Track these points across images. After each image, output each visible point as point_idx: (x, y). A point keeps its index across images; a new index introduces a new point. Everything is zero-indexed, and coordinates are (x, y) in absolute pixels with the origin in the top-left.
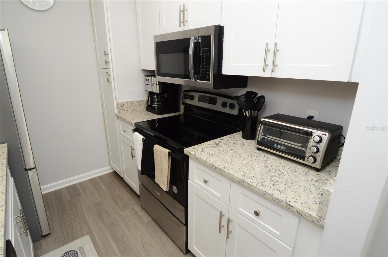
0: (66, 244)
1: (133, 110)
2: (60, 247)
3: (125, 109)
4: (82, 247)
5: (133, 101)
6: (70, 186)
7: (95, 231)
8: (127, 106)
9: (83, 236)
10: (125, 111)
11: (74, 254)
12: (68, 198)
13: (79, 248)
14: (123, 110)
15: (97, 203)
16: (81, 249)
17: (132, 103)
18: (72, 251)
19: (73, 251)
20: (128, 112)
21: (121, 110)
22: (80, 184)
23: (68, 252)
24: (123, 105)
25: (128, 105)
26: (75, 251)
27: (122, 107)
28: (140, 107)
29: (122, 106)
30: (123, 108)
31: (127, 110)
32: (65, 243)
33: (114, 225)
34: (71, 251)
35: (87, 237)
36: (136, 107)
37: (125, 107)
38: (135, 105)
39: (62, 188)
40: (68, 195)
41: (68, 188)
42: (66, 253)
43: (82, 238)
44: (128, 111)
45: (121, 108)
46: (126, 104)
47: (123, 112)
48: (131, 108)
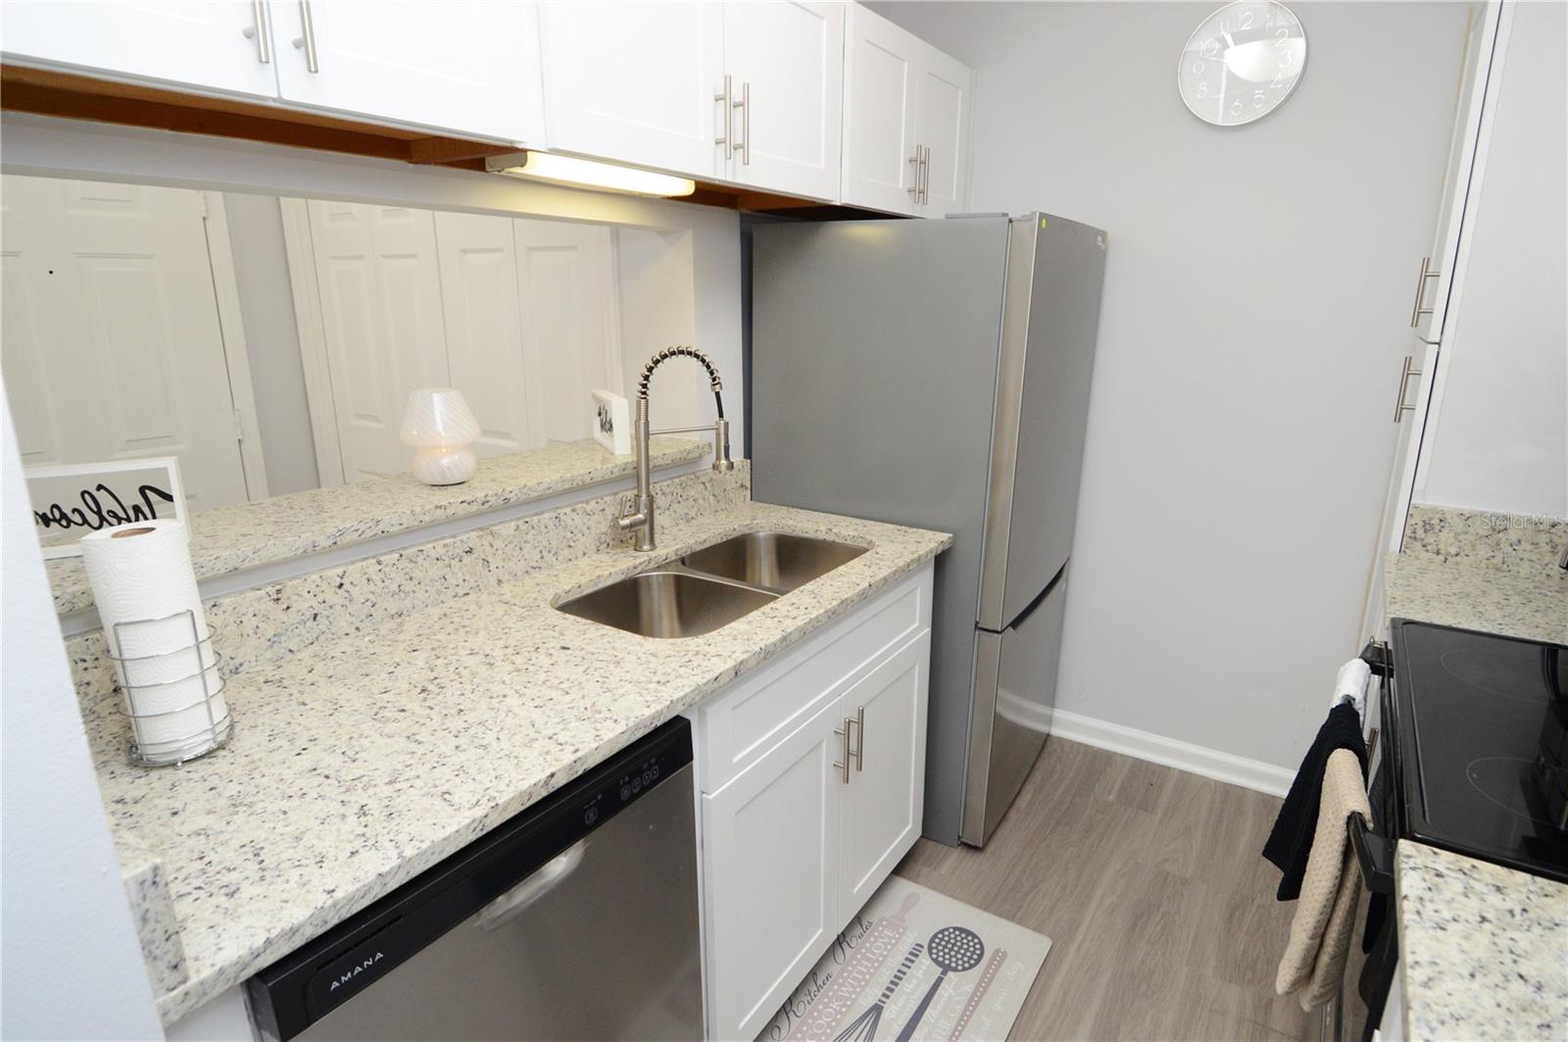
0: (985, 910)
1: (1494, 561)
2: (969, 902)
3: (1442, 547)
4: (1005, 954)
5: (1506, 518)
6: (1149, 764)
7: (1079, 947)
8: (1457, 534)
9: (1038, 929)
10: (1442, 558)
11: (974, 953)
12: (1109, 793)
13: (997, 951)
14: (1429, 548)
15: (1168, 874)
16: (1000, 956)
17: (1498, 526)
18: (976, 941)
19: (980, 943)
20: (1457, 563)
21: (1418, 544)
22: (1185, 777)
23: (969, 933)
24: (1435, 522)
25: (1471, 530)
26: (982, 949)
27: (1425, 531)
28: (1547, 559)
29: (1427, 527)
30: (1430, 539)
31: (1453, 551)
32: (986, 906)
33: (1143, 988)
34: (975, 936)
35: (1042, 944)
36: (1520, 554)
37: (1445, 536)
38: (1514, 538)
39: (1121, 755)
40: (1118, 785)
41: (1140, 767)
42: (962, 930)
43: (1029, 931)
44: (1458, 559)
45: (1420, 534)
46: (1459, 524)
47: (1424, 556)
48: (1484, 551)
